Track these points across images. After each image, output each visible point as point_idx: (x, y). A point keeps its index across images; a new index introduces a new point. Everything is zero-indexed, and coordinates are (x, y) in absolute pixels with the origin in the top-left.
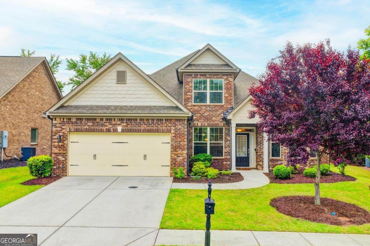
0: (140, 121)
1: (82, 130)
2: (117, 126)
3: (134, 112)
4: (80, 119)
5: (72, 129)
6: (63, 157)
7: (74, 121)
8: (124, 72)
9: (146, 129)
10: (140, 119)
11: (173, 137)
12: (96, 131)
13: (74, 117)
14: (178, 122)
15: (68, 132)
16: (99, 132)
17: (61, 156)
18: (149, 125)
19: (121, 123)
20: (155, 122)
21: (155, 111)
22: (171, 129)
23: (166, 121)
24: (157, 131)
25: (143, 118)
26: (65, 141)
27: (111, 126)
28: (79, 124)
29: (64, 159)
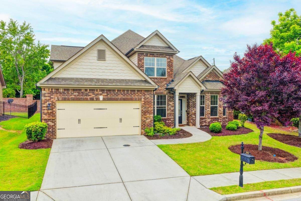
0: (118, 92)
1: (69, 99)
2: (99, 96)
3: (114, 84)
4: (67, 90)
5: (60, 98)
6: (53, 123)
7: (61, 91)
8: (104, 51)
9: (122, 98)
10: (118, 90)
11: (143, 104)
12: (81, 100)
13: (61, 88)
14: (146, 92)
15: (56, 100)
16: (84, 100)
17: (51, 121)
18: (124, 94)
19: (102, 93)
20: (129, 92)
21: (130, 83)
22: (141, 98)
23: (137, 92)
24: (131, 99)
25: (120, 89)
26: (54, 108)
27: (94, 95)
28: (66, 94)
29: (53, 124)
